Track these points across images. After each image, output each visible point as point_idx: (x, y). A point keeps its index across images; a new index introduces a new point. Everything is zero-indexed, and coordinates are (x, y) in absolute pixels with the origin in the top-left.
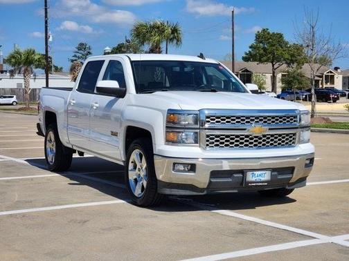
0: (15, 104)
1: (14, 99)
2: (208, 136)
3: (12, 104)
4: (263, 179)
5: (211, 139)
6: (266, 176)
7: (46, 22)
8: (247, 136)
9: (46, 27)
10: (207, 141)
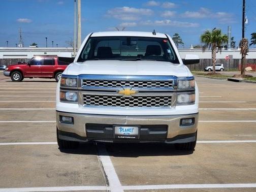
0: (222, 70)
1: (222, 67)
2: (85, 96)
3: (220, 70)
4: (131, 133)
5: (88, 98)
6: (134, 131)
7: (244, 9)
8: (118, 97)
9: (244, 13)
10: (85, 100)
